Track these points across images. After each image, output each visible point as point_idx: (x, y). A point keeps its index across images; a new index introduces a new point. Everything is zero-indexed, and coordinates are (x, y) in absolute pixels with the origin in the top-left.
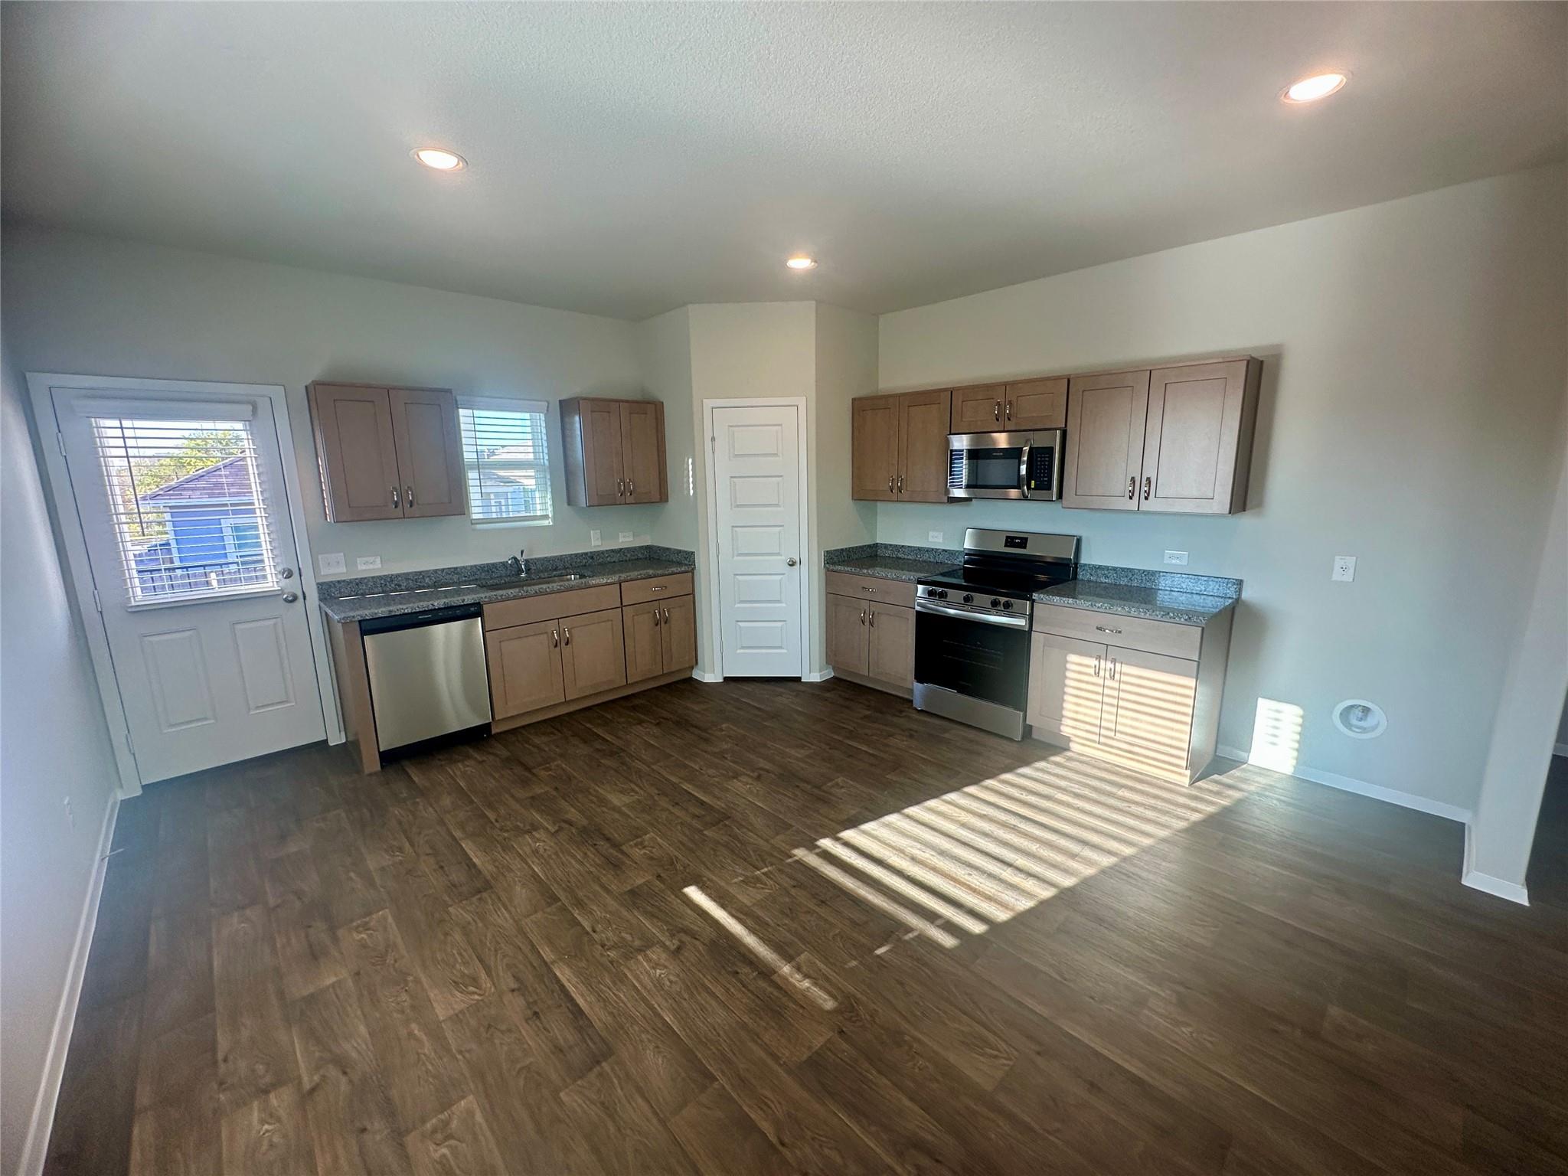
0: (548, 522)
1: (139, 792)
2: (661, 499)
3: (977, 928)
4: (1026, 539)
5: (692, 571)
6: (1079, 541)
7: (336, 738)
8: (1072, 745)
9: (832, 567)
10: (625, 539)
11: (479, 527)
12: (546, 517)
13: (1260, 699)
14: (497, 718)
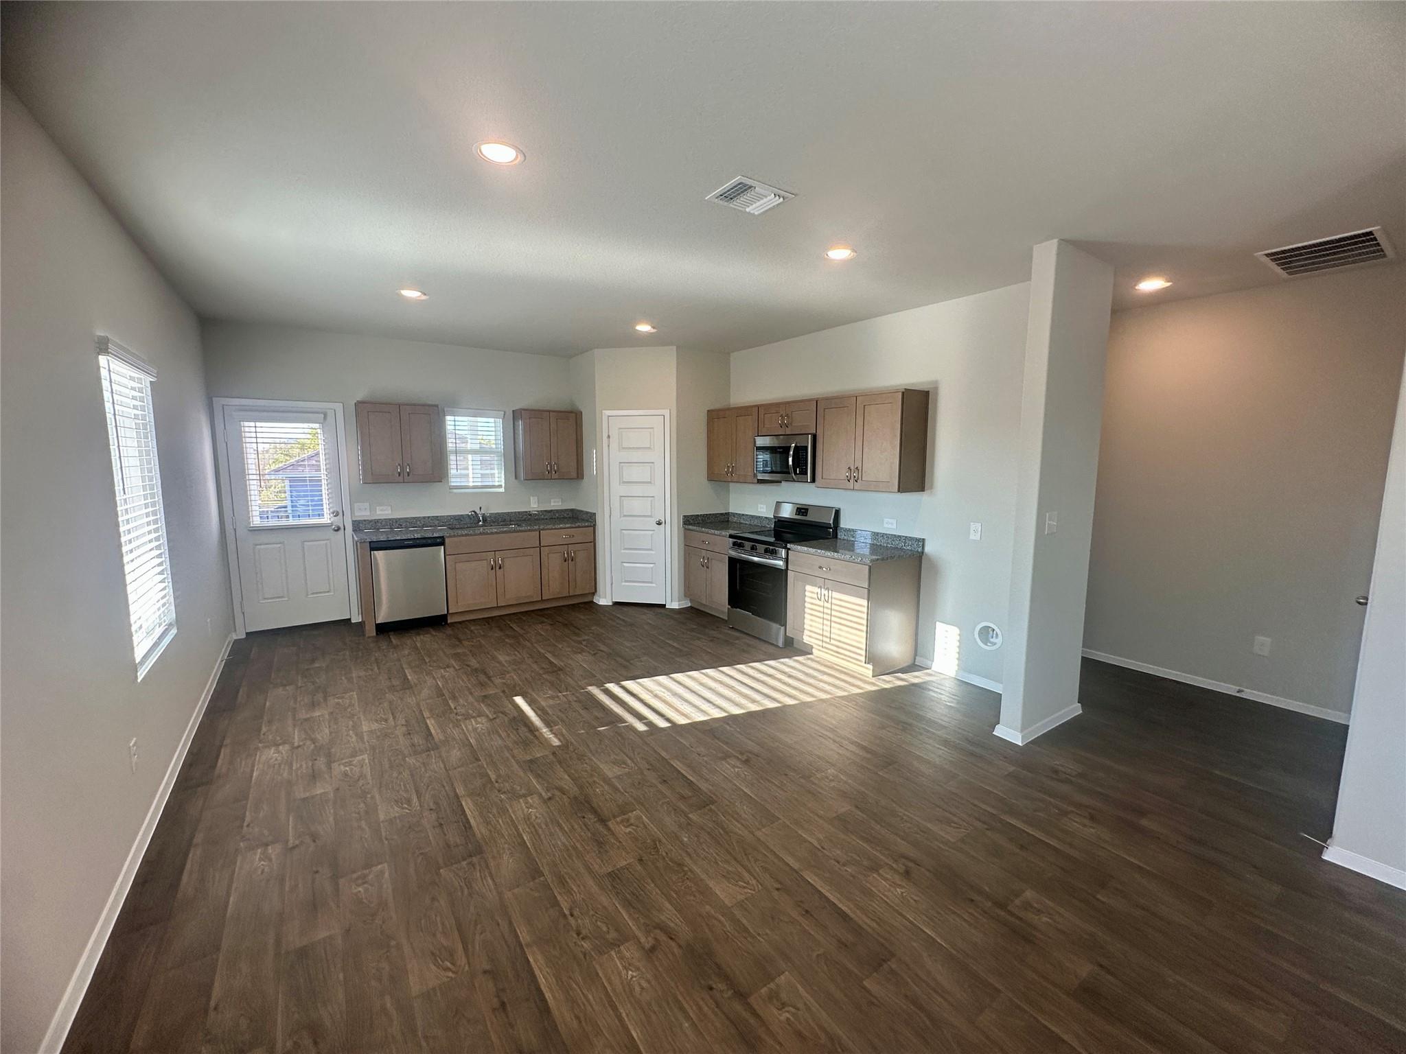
0: (502, 490)
1: (244, 636)
2: (578, 477)
3: (663, 724)
4: (807, 510)
5: (595, 525)
6: (837, 513)
7: (356, 619)
8: (814, 650)
9: (687, 527)
10: (556, 504)
11: (455, 491)
12: (500, 486)
13: (937, 623)
14: (450, 612)
